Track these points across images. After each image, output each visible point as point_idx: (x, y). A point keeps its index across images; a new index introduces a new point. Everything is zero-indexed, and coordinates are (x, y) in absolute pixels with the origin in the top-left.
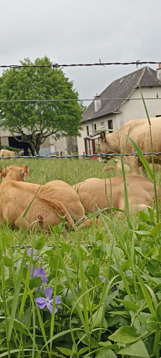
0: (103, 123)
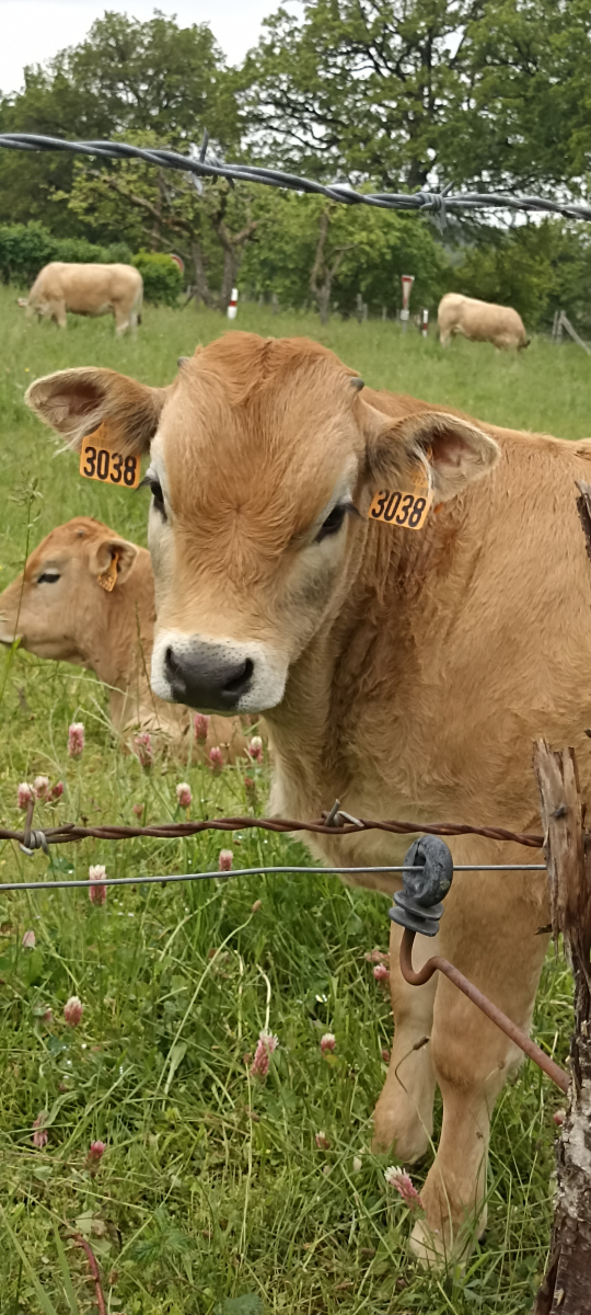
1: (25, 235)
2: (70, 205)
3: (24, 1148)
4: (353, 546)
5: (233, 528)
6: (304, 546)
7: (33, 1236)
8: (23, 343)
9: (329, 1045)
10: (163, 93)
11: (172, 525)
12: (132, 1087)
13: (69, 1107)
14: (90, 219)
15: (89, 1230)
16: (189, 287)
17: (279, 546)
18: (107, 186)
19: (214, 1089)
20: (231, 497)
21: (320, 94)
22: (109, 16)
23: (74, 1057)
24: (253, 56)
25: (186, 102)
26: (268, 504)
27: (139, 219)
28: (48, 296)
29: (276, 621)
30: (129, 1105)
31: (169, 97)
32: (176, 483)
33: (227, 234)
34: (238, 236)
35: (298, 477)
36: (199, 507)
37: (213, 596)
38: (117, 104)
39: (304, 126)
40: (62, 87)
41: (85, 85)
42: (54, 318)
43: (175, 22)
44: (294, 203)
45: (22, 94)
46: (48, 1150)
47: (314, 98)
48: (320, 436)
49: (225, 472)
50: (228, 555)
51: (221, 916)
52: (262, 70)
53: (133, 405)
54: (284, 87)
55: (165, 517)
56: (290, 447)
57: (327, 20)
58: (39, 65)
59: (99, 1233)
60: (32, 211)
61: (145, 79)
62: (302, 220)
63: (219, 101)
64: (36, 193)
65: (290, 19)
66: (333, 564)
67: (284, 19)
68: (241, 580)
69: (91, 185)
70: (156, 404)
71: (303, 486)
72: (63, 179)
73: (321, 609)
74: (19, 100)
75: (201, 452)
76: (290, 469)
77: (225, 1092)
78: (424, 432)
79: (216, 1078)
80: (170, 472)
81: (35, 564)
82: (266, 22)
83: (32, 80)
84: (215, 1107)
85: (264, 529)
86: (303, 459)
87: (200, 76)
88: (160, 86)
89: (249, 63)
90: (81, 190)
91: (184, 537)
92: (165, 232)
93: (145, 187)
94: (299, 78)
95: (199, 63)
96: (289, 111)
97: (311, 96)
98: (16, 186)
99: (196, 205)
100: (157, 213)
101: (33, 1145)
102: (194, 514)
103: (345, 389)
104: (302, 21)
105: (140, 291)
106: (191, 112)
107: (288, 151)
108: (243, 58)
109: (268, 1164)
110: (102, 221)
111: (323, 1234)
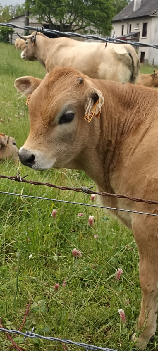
0: (138, 24)
5: (39, 119)
6: (56, 125)
20: (39, 111)
26: (45, 113)
36: (32, 113)
37: (30, 137)
48: (61, 94)
49: (39, 104)
68: (37, 133)
71: (52, 108)
75: (35, 99)
76: (51, 103)
85: (43, 120)
86: (54, 100)
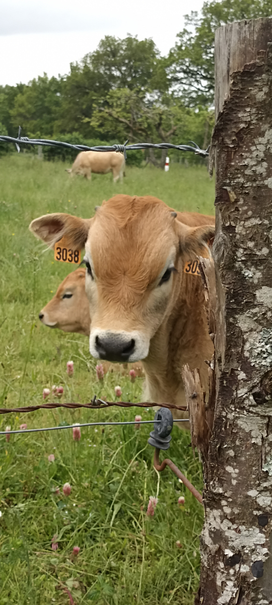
1: (72, 139)
2: (91, 124)
3: (47, 551)
4: (176, 284)
5: (123, 282)
6: (154, 288)
7: (49, 589)
8: (70, 188)
9: (182, 502)
10: (133, 71)
11: (96, 281)
12: (95, 522)
13: (67, 532)
14: (101, 130)
15: (72, 586)
16: (147, 158)
17: (143, 289)
18: (107, 115)
19: (133, 523)
20: (121, 268)
21: (204, 66)
22: (107, 38)
23: (69, 510)
24: (173, 51)
25: (143, 74)
26: (137, 271)
27: (122, 129)
28: (83, 166)
29: (144, 322)
30: (94, 530)
31: (136, 72)
32: (96, 263)
33: (163, 133)
34: (168, 134)
35: (150, 258)
36: (107, 273)
37: (115, 313)
38: (112, 77)
39: (197, 81)
40: (87, 71)
41: (98, 69)
42: (86, 176)
43: (137, 38)
44: (194, 117)
45: (69, 75)
46: (59, 552)
47: (202, 68)
48: (158, 239)
49: (118, 258)
50: (121, 294)
51: (136, 446)
52: (177, 57)
53: (76, 229)
54: (187, 64)
55: (93, 278)
56: (146, 245)
57: (206, 33)
58: (77, 62)
59: (76, 587)
60: (76, 127)
61: (125, 64)
62: (197, 124)
63: (158, 73)
64: (77, 120)
65: (189, 33)
66: (167, 294)
67: (186, 34)
68: (127, 305)
69: (101, 114)
70: (86, 227)
71: (152, 262)
72: (88, 113)
73: (162, 314)
74: (68, 78)
75: (107, 250)
76: (146, 255)
77: (138, 524)
78: (205, 235)
79: (134, 518)
80: (94, 259)
81: (61, 290)
82: (178, 35)
83: (74, 68)
84: (134, 531)
85: (136, 282)
86: (152, 250)
87: (149, 62)
88: (131, 68)
89: (171, 54)
90: (96, 117)
91: (101, 287)
92: (135, 134)
93: (125, 114)
94: (194, 60)
95: (148, 56)
96: (190, 75)
97: (200, 67)
98: (68, 117)
99: (149, 121)
100: (131, 125)
101: (52, 549)
102: (105, 277)
103: (169, 217)
104: (195, 34)
105: (124, 162)
106: (146, 78)
107: (190, 93)
108: (168, 52)
109: (156, 555)
110: (106, 131)
111: (178, 586)
